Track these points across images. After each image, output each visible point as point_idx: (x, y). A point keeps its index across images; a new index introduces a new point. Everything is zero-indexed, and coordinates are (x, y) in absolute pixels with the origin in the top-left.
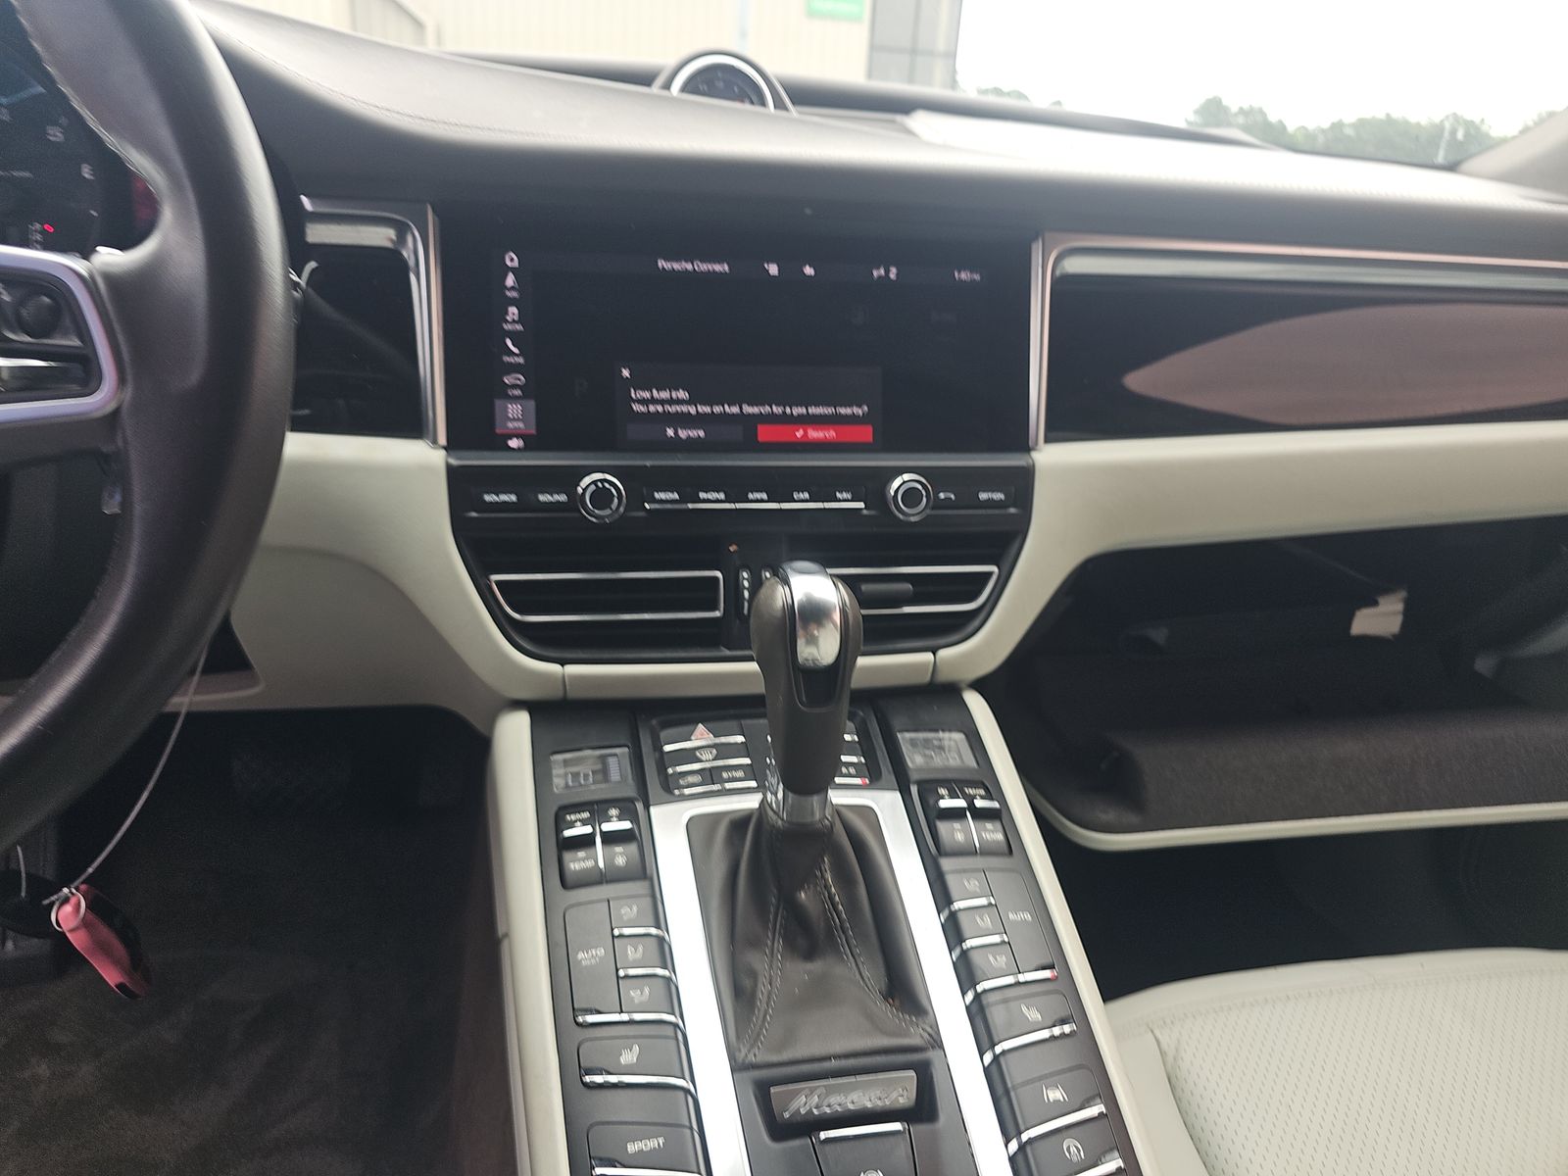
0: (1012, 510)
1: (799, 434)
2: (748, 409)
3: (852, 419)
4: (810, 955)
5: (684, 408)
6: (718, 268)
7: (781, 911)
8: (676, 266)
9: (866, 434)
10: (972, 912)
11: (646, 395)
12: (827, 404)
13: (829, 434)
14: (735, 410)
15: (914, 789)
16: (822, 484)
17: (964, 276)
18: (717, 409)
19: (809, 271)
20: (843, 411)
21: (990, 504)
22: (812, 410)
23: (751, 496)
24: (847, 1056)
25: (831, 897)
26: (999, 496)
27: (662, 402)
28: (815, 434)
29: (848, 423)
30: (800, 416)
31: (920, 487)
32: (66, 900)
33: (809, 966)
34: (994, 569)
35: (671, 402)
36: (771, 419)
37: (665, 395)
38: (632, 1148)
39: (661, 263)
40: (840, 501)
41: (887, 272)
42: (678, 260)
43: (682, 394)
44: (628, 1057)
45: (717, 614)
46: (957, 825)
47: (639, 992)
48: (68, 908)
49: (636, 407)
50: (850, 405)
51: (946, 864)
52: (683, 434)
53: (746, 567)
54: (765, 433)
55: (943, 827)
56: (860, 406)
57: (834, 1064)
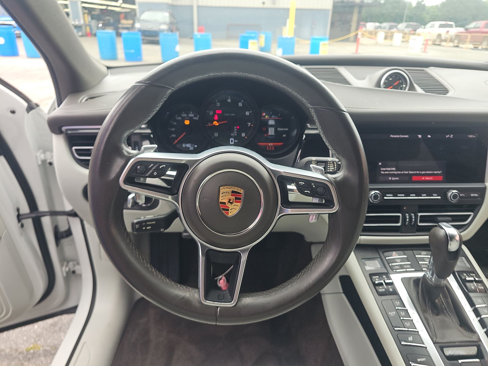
0: (479, 199)
1: (423, 178)
2: (411, 172)
3: (438, 174)
4: (438, 314)
5: (394, 172)
6: (405, 136)
7: (429, 304)
8: (395, 136)
9: (441, 178)
10: (482, 308)
11: (385, 169)
12: (431, 171)
13: (431, 178)
14: (407, 172)
15: (456, 274)
16: (429, 192)
17: (471, 136)
18: (402, 172)
19: (429, 136)
20: (435, 172)
21: (474, 197)
22: (427, 172)
23: (411, 195)
24: (460, 342)
25: (442, 301)
26: (476, 195)
27: (389, 171)
28: (427, 178)
29: (436, 175)
30: (424, 174)
31: (457, 194)
32: (221, 279)
33: (438, 317)
34: (472, 213)
35: (391, 171)
36: (416, 174)
37: (389, 169)
38: (419, 360)
39: (391, 136)
40: (434, 196)
41: (450, 136)
42: (395, 135)
43: (394, 169)
44: (410, 339)
45: (399, 224)
46: (472, 284)
47: (407, 323)
48: (222, 281)
49: (382, 172)
50: (437, 171)
51: (471, 295)
52: (393, 179)
53: (407, 213)
54: (414, 178)
55: (468, 284)
56: (439, 171)
57: (457, 344)
